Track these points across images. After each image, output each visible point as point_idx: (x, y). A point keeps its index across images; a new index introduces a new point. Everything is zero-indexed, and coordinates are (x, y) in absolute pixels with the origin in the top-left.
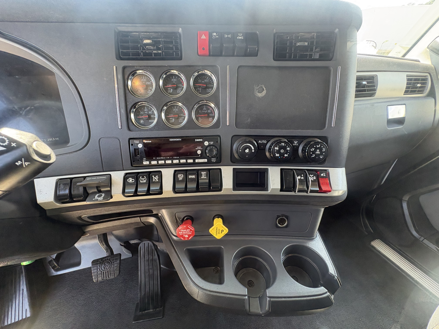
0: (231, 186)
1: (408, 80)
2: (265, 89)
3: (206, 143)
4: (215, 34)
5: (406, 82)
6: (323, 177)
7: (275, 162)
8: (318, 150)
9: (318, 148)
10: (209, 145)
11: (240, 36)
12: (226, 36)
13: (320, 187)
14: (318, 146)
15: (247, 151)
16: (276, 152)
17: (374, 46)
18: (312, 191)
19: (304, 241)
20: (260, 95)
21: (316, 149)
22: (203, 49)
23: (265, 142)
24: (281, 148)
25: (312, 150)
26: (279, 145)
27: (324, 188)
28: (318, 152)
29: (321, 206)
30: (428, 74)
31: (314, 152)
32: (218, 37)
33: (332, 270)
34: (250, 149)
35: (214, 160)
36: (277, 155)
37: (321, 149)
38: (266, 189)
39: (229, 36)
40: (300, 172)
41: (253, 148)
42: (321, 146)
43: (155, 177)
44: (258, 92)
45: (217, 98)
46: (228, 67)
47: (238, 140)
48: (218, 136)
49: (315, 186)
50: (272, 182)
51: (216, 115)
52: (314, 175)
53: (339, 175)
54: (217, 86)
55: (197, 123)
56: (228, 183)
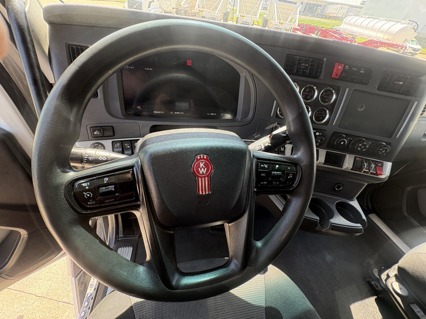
0: (323, 161)
2: (364, 107)
4: (347, 66)
6: (380, 166)
7: (352, 152)
8: (384, 151)
9: (385, 149)
10: (319, 135)
11: (362, 71)
12: (354, 69)
13: (376, 172)
14: (385, 148)
15: (342, 143)
16: (359, 147)
17: (415, 29)
18: (371, 173)
19: (348, 201)
20: (360, 110)
21: (384, 149)
22: (337, 75)
23: (352, 139)
24: (363, 145)
25: (380, 150)
26: (362, 143)
27: (378, 172)
28: (384, 152)
29: (367, 182)
31: (381, 151)
32: (348, 69)
33: (364, 218)
34: (345, 142)
35: (318, 144)
36: (359, 149)
38: (341, 167)
39: (356, 69)
40: (367, 161)
41: (346, 142)
42: (387, 148)
43: (282, 148)
44: (359, 108)
45: (332, 108)
46: (347, 89)
47: (336, 135)
48: (325, 130)
49: (373, 170)
50: (348, 163)
51: (328, 116)
52: (375, 164)
53: (388, 166)
54: (336, 100)
55: (314, 119)
56: (322, 159)
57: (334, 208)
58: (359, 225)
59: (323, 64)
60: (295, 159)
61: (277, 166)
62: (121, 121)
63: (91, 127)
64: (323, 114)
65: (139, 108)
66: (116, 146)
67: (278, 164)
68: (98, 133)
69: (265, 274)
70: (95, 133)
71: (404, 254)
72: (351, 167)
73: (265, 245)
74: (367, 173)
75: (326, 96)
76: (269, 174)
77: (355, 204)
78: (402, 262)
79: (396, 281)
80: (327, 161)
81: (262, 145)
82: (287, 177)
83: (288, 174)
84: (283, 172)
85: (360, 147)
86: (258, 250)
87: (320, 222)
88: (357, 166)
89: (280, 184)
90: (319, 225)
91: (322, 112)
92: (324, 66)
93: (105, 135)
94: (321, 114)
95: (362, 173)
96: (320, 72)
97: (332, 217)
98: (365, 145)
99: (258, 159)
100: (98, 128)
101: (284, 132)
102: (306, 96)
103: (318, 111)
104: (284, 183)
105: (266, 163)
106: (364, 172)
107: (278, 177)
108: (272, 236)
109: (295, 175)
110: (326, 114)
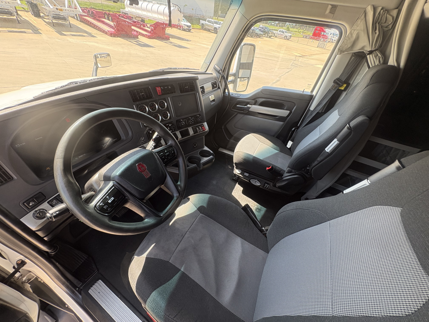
1: (212, 84)
2: (181, 103)
3: (170, 125)
4: (162, 87)
5: (211, 85)
6: (202, 126)
7: (189, 126)
11: (169, 87)
15: (183, 124)
18: (202, 131)
19: (202, 149)
20: (180, 105)
22: (160, 93)
23: (185, 120)
25: (198, 119)
26: (190, 120)
27: (204, 129)
28: (200, 119)
29: (203, 136)
30: (216, 80)
33: (212, 152)
34: (183, 123)
35: (173, 130)
37: (200, 118)
38: (190, 135)
39: (166, 87)
40: (197, 127)
45: (168, 109)
46: (169, 98)
47: (178, 121)
48: (172, 122)
49: (201, 130)
50: (191, 132)
51: (169, 115)
52: (201, 126)
53: (205, 124)
54: (167, 105)
55: (164, 119)
56: (180, 136)
57: (199, 156)
58: (211, 156)
59: (150, 90)
60: (170, 145)
61: (166, 151)
62: (45, 184)
63: (23, 203)
64: (166, 114)
65: (49, 169)
66: (54, 203)
67: (166, 150)
68: (33, 203)
69: (190, 200)
70: (31, 204)
71: (233, 156)
72: (193, 133)
73: (180, 182)
74: (200, 132)
75: (162, 105)
76: (165, 156)
77: (206, 148)
78: (235, 160)
79: (237, 169)
80: (182, 136)
81: (152, 146)
82: (172, 153)
83: (171, 152)
84: (169, 152)
85: (191, 122)
86: (179, 185)
87: (198, 167)
88: (195, 131)
89: (171, 157)
90: (198, 168)
91: (165, 113)
92: (151, 91)
93: (39, 202)
94: (165, 115)
95: (198, 133)
96: (152, 94)
97: (200, 160)
98: (192, 120)
99: (157, 152)
100: (31, 200)
101: (157, 136)
102: (152, 108)
103: (163, 113)
104: (172, 155)
105: (161, 152)
106: (199, 132)
107: (169, 155)
108: (181, 177)
109: (174, 150)
110: (168, 114)
